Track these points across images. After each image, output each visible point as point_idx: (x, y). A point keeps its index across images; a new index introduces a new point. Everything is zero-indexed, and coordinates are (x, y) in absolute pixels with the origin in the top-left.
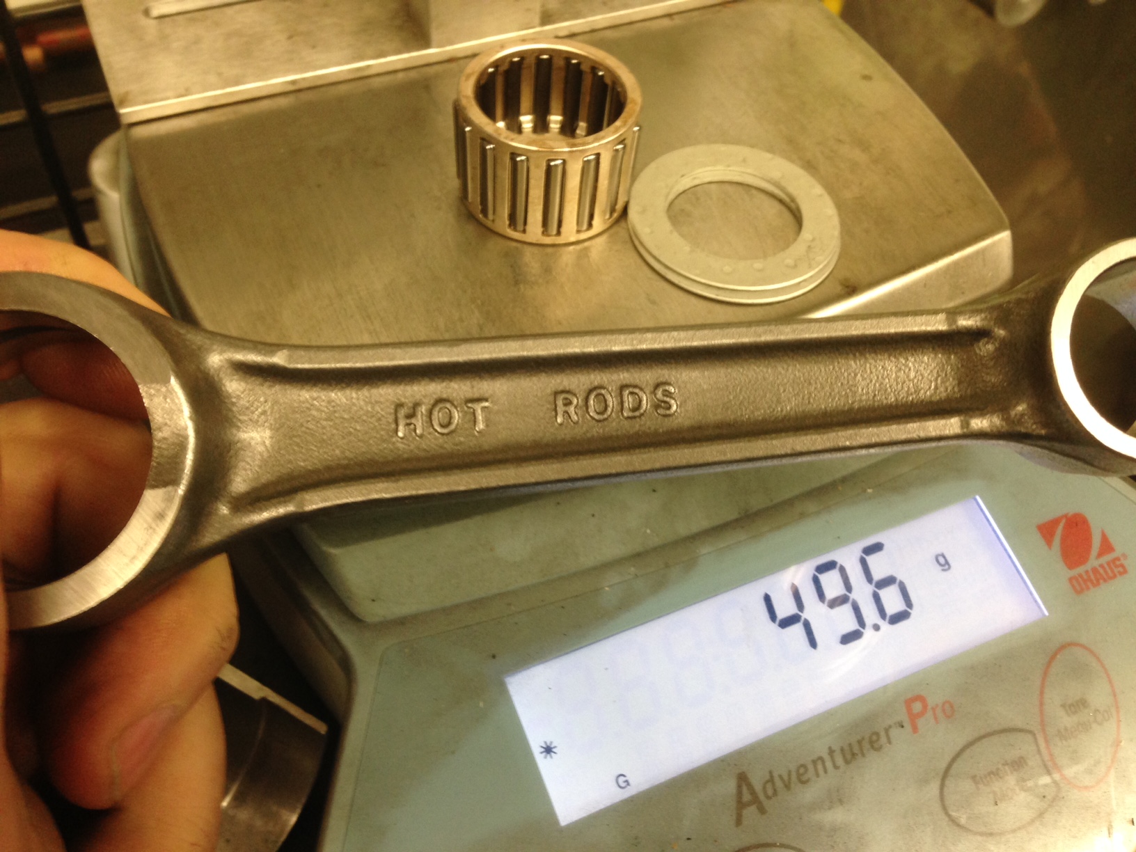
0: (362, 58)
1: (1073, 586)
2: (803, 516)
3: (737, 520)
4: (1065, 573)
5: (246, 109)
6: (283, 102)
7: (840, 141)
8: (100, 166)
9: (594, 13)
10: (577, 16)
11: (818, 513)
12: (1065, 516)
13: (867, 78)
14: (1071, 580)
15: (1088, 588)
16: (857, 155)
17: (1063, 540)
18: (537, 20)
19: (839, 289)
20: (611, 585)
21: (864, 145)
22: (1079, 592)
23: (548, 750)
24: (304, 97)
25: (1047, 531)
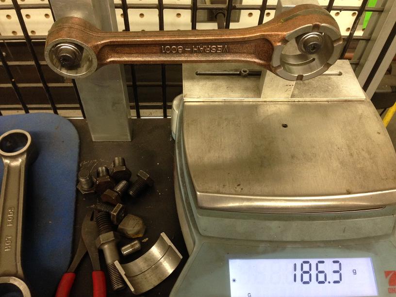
0: (243, 97)
1: (389, 291)
2: (319, 247)
3: (300, 242)
4: (389, 287)
5: (212, 103)
6: (221, 103)
7: (363, 150)
8: (175, 102)
9: (306, 97)
10: (302, 97)
11: (323, 247)
12: (394, 271)
13: (379, 133)
14: (389, 288)
15: (393, 293)
16: (366, 155)
17: (391, 278)
18: (290, 96)
19: (345, 192)
20: (262, 246)
21: (369, 153)
22: (390, 293)
23: (234, 281)
24: (226, 103)
25: (387, 273)
